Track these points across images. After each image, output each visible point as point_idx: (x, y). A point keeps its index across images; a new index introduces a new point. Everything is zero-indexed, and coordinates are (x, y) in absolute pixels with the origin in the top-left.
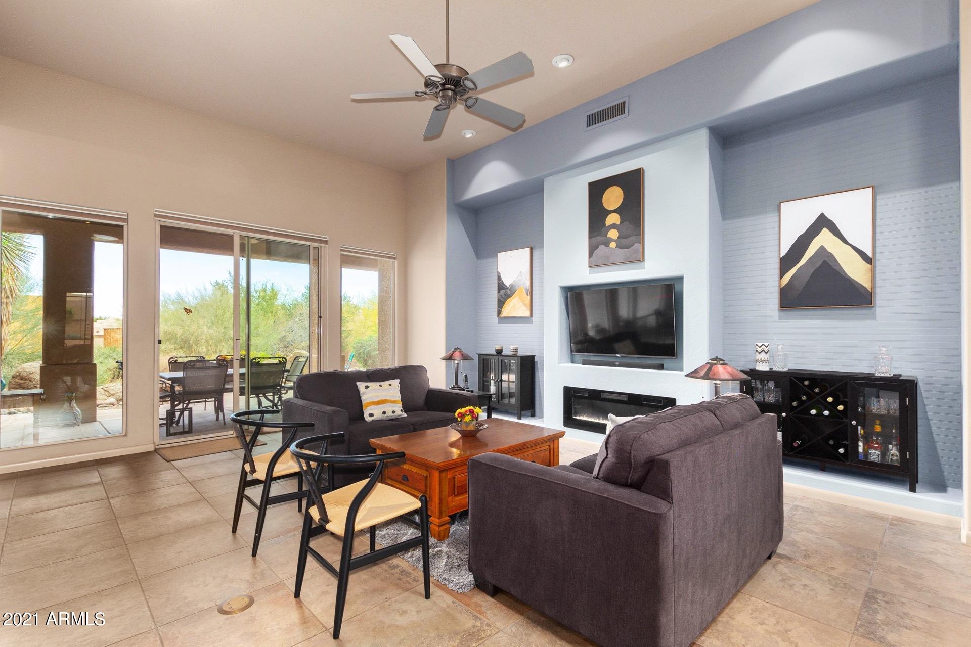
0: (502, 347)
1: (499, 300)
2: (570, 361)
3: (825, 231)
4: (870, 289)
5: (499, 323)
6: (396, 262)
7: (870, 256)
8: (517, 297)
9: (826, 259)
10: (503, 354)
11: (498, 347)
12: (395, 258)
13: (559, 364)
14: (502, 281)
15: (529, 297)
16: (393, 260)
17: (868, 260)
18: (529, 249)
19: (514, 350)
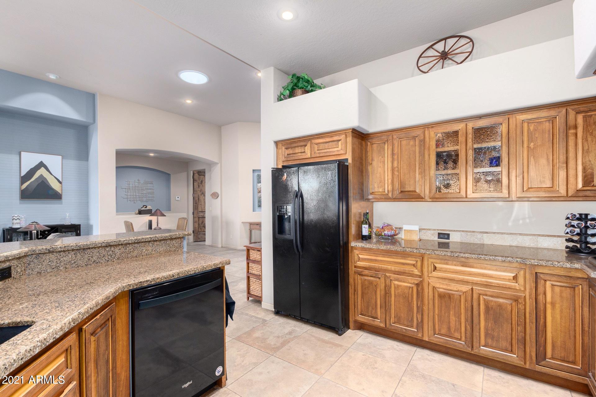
3: (43, 168)
4: (61, 193)
7: (61, 181)
9: (44, 180)
17: (60, 183)
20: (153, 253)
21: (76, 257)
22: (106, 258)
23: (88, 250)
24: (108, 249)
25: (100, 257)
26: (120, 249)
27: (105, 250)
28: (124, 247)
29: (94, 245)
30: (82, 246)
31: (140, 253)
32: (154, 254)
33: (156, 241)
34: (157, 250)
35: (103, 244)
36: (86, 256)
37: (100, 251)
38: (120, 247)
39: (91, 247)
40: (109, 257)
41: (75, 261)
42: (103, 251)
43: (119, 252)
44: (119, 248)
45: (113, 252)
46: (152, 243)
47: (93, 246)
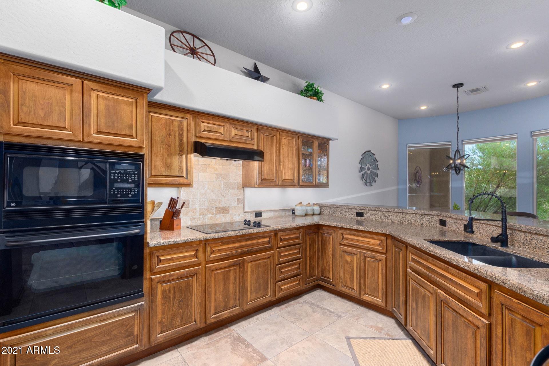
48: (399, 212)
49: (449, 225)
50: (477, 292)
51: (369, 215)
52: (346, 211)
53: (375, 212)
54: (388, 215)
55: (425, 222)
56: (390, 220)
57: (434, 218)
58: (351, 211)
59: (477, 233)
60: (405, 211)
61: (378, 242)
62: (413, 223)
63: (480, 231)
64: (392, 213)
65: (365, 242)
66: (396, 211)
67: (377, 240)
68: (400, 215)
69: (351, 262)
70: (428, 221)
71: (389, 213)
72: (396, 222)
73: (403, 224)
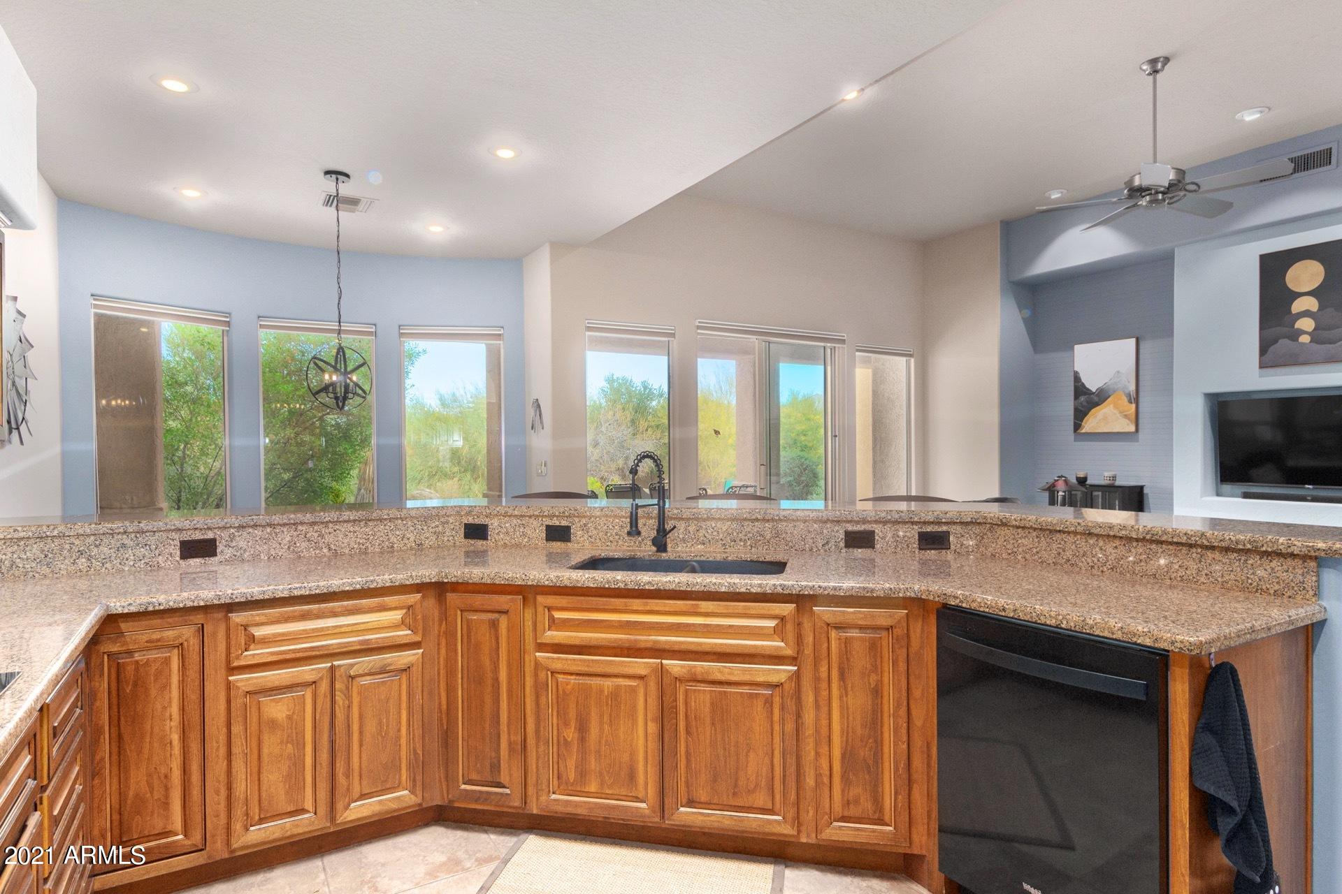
0: (1087, 473)
1: (1076, 410)
2: (1214, 492)
5: (1075, 441)
6: (912, 360)
8: (1112, 406)
10: (1089, 482)
11: (1081, 475)
12: (911, 356)
13: (1201, 497)
14: (1083, 384)
15: (1134, 406)
16: (908, 358)
18: (1133, 341)
19: (1108, 478)
20: (1202, 579)
21: (1039, 542)
22: (1089, 560)
23: (1058, 535)
24: (1091, 542)
25: (1077, 554)
26: (1116, 547)
27: (1086, 542)
28: (1124, 545)
29: (1062, 526)
30: (1044, 524)
31: (1166, 570)
32: (1204, 583)
33: (1213, 548)
34: (1214, 575)
35: (1079, 527)
36: (1055, 546)
37: (1078, 542)
38: (1117, 542)
39: (1058, 529)
40: (1093, 559)
41: (1038, 549)
42: (1083, 543)
43: (1115, 555)
44: (1115, 545)
45: (1102, 549)
46: (1199, 550)
47: (1061, 529)
48: (355, 521)
49: (498, 534)
50: (774, 625)
51: (242, 544)
52: (124, 546)
53: (269, 530)
54: (316, 535)
55: (427, 538)
56: (325, 550)
57: (448, 523)
58: (152, 540)
59: (582, 539)
60: (374, 515)
61: (397, 616)
62: (396, 545)
63: (590, 534)
64: (331, 525)
65: (350, 629)
66: (346, 518)
67: (396, 608)
68: (357, 529)
69: (289, 718)
70: (435, 533)
71: (321, 526)
72: (347, 551)
73: (366, 553)
